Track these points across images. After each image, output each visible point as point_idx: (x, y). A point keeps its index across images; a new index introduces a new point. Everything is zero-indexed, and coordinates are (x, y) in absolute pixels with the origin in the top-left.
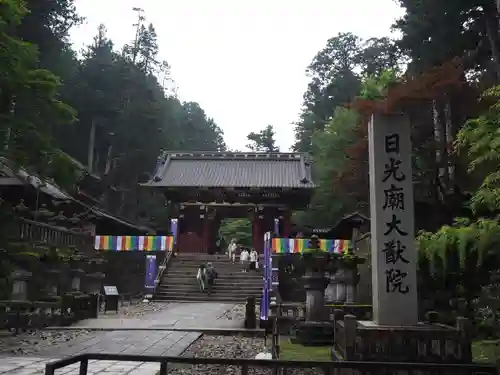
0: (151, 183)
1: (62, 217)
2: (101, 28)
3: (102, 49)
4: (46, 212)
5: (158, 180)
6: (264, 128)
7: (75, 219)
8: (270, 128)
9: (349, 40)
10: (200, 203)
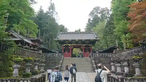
0: (56, 39)
1: (32, 48)
2: (41, 7)
3: (41, 11)
4: (27, 47)
5: (58, 38)
6: (79, 29)
7: (36, 49)
8: (80, 29)
9: (98, 8)
10: (68, 44)
